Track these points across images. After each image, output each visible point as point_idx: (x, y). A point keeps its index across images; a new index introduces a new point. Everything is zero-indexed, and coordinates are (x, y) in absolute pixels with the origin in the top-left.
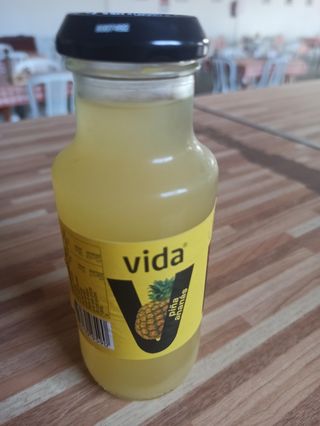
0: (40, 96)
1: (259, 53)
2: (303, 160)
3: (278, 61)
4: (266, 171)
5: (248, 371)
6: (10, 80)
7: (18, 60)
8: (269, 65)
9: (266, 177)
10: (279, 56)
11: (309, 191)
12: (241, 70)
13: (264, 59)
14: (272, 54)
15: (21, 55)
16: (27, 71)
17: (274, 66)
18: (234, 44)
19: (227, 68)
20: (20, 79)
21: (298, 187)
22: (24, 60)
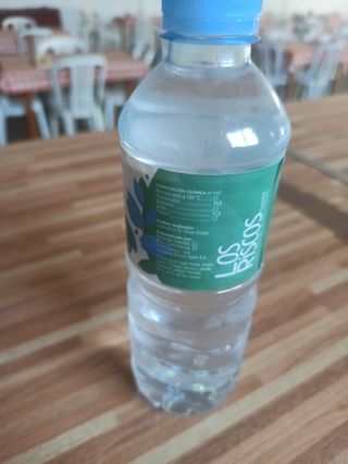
0: (63, 81)
1: (309, 37)
2: (336, 200)
3: (331, 48)
4: (296, 214)
5: (255, 426)
6: (32, 63)
7: (42, 38)
8: (320, 51)
9: (296, 222)
10: (333, 41)
11: (336, 241)
12: (288, 56)
13: (315, 44)
14: (325, 38)
15: (44, 32)
16: (50, 52)
17: (325, 53)
18: (281, 24)
19: (273, 54)
20: (43, 61)
21: (326, 235)
22: (48, 37)
